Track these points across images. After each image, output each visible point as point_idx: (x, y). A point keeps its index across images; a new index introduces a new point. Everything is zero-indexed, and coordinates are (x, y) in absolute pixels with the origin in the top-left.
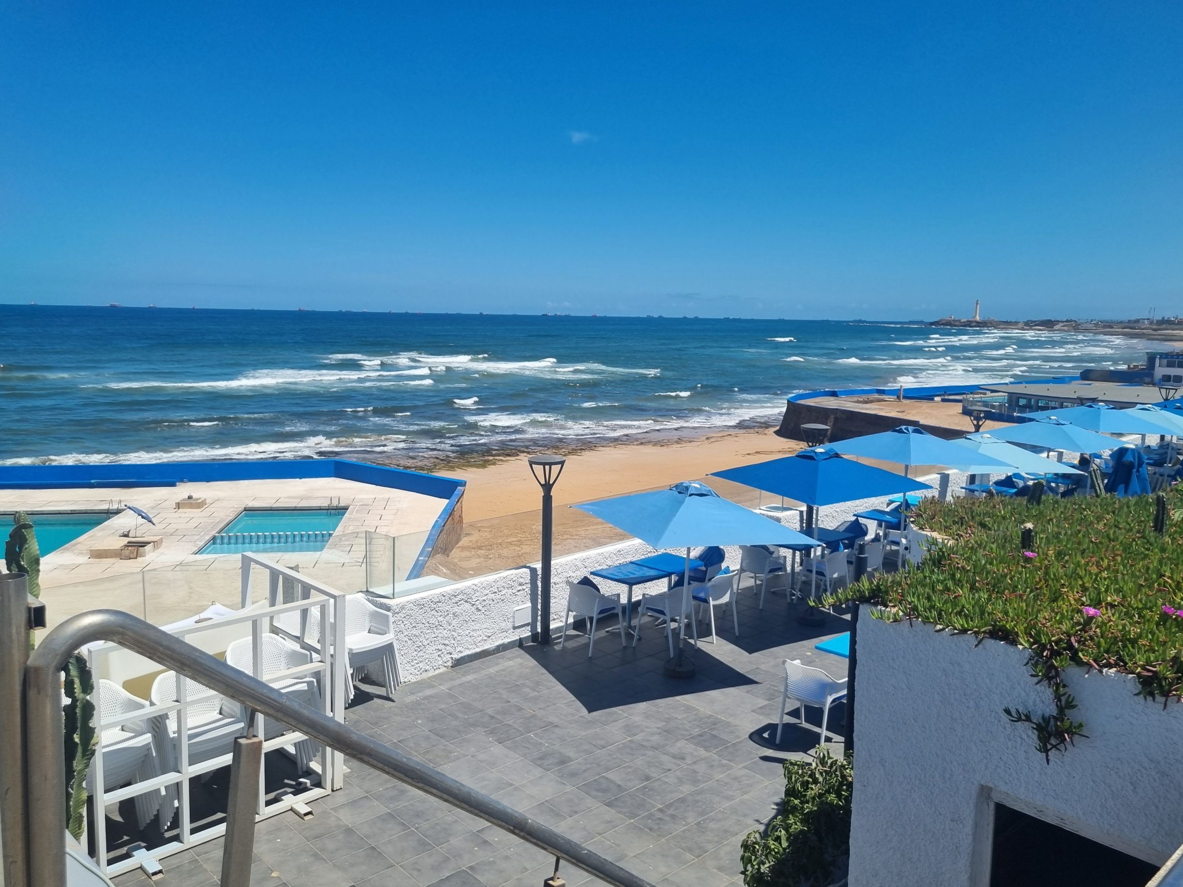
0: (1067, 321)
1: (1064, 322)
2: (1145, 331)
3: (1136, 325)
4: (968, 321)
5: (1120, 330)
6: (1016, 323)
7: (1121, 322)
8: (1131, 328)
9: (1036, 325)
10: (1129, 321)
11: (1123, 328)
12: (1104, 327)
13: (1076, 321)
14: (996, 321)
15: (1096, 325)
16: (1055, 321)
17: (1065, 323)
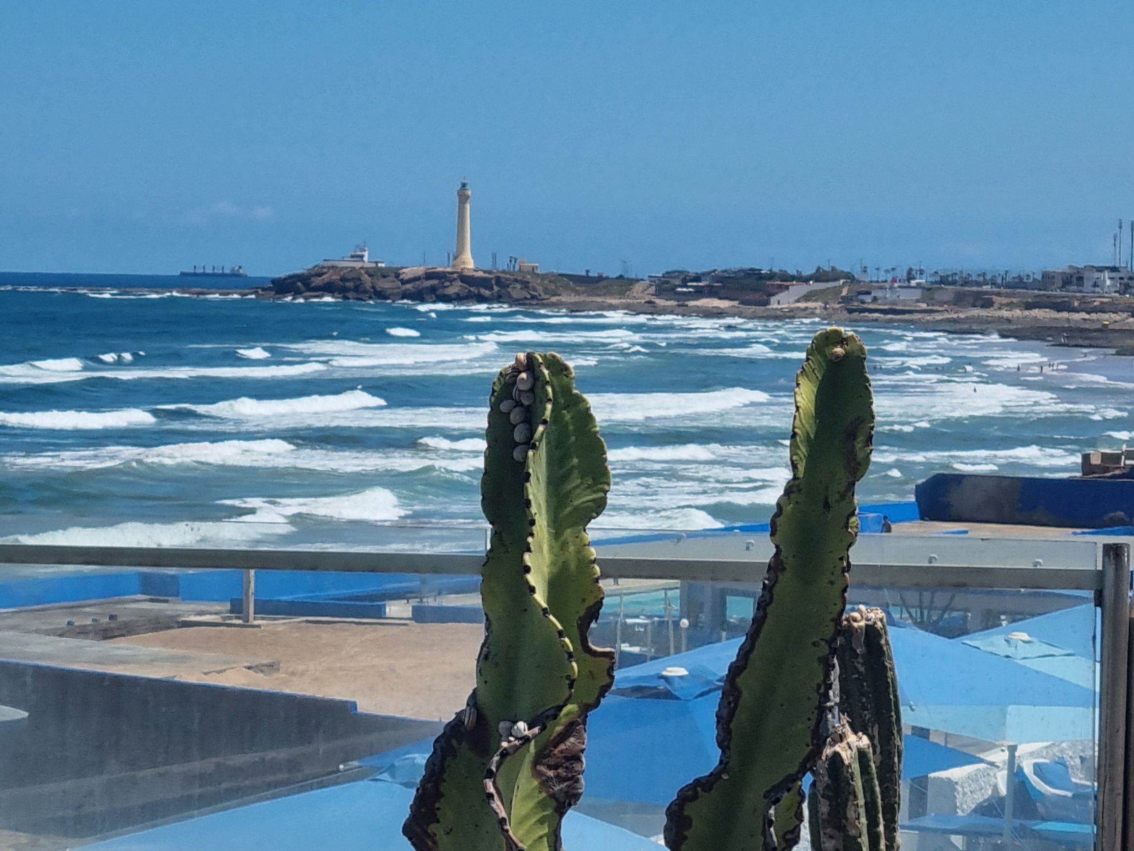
0: (820, 276)
1: (806, 280)
2: (1107, 318)
3: (1072, 293)
4: (429, 276)
5: (1017, 312)
6: (623, 284)
7: (1019, 283)
8: (1059, 307)
9: (700, 293)
10: (1048, 278)
11: (1029, 306)
12: (959, 300)
13: (850, 277)
14: (544, 277)
15: (928, 291)
16: (772, 276)
17: (813, 286)
